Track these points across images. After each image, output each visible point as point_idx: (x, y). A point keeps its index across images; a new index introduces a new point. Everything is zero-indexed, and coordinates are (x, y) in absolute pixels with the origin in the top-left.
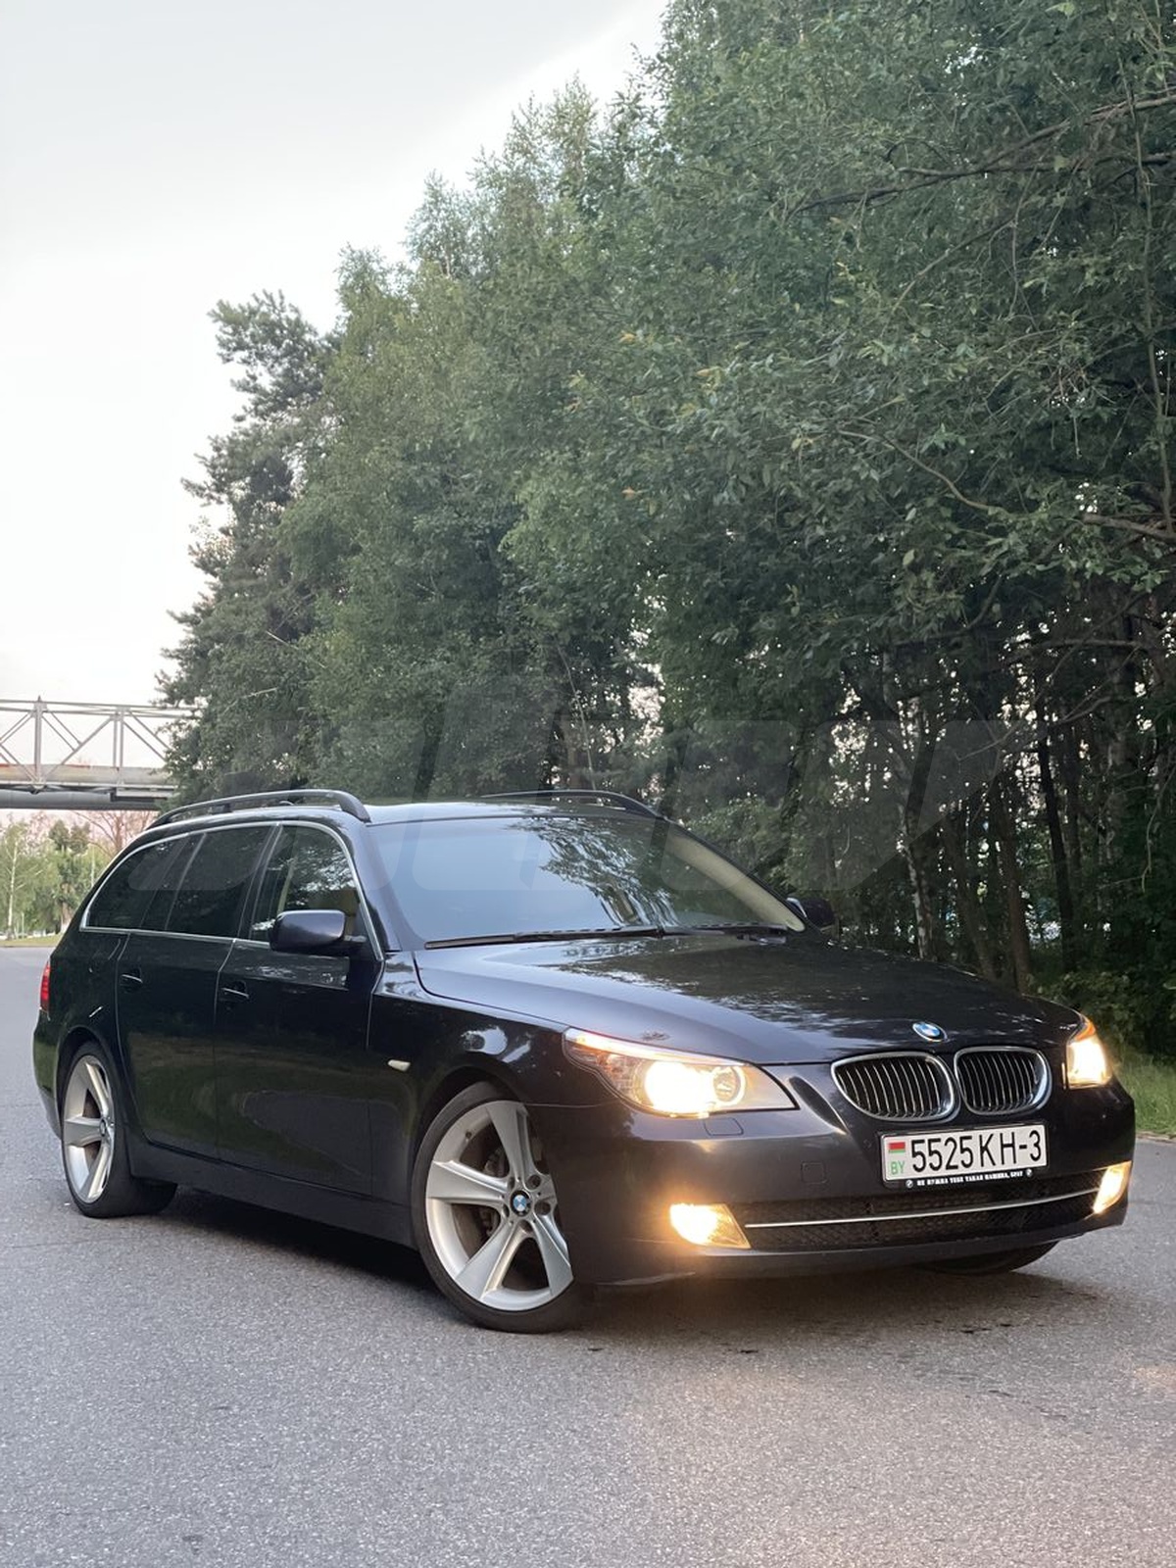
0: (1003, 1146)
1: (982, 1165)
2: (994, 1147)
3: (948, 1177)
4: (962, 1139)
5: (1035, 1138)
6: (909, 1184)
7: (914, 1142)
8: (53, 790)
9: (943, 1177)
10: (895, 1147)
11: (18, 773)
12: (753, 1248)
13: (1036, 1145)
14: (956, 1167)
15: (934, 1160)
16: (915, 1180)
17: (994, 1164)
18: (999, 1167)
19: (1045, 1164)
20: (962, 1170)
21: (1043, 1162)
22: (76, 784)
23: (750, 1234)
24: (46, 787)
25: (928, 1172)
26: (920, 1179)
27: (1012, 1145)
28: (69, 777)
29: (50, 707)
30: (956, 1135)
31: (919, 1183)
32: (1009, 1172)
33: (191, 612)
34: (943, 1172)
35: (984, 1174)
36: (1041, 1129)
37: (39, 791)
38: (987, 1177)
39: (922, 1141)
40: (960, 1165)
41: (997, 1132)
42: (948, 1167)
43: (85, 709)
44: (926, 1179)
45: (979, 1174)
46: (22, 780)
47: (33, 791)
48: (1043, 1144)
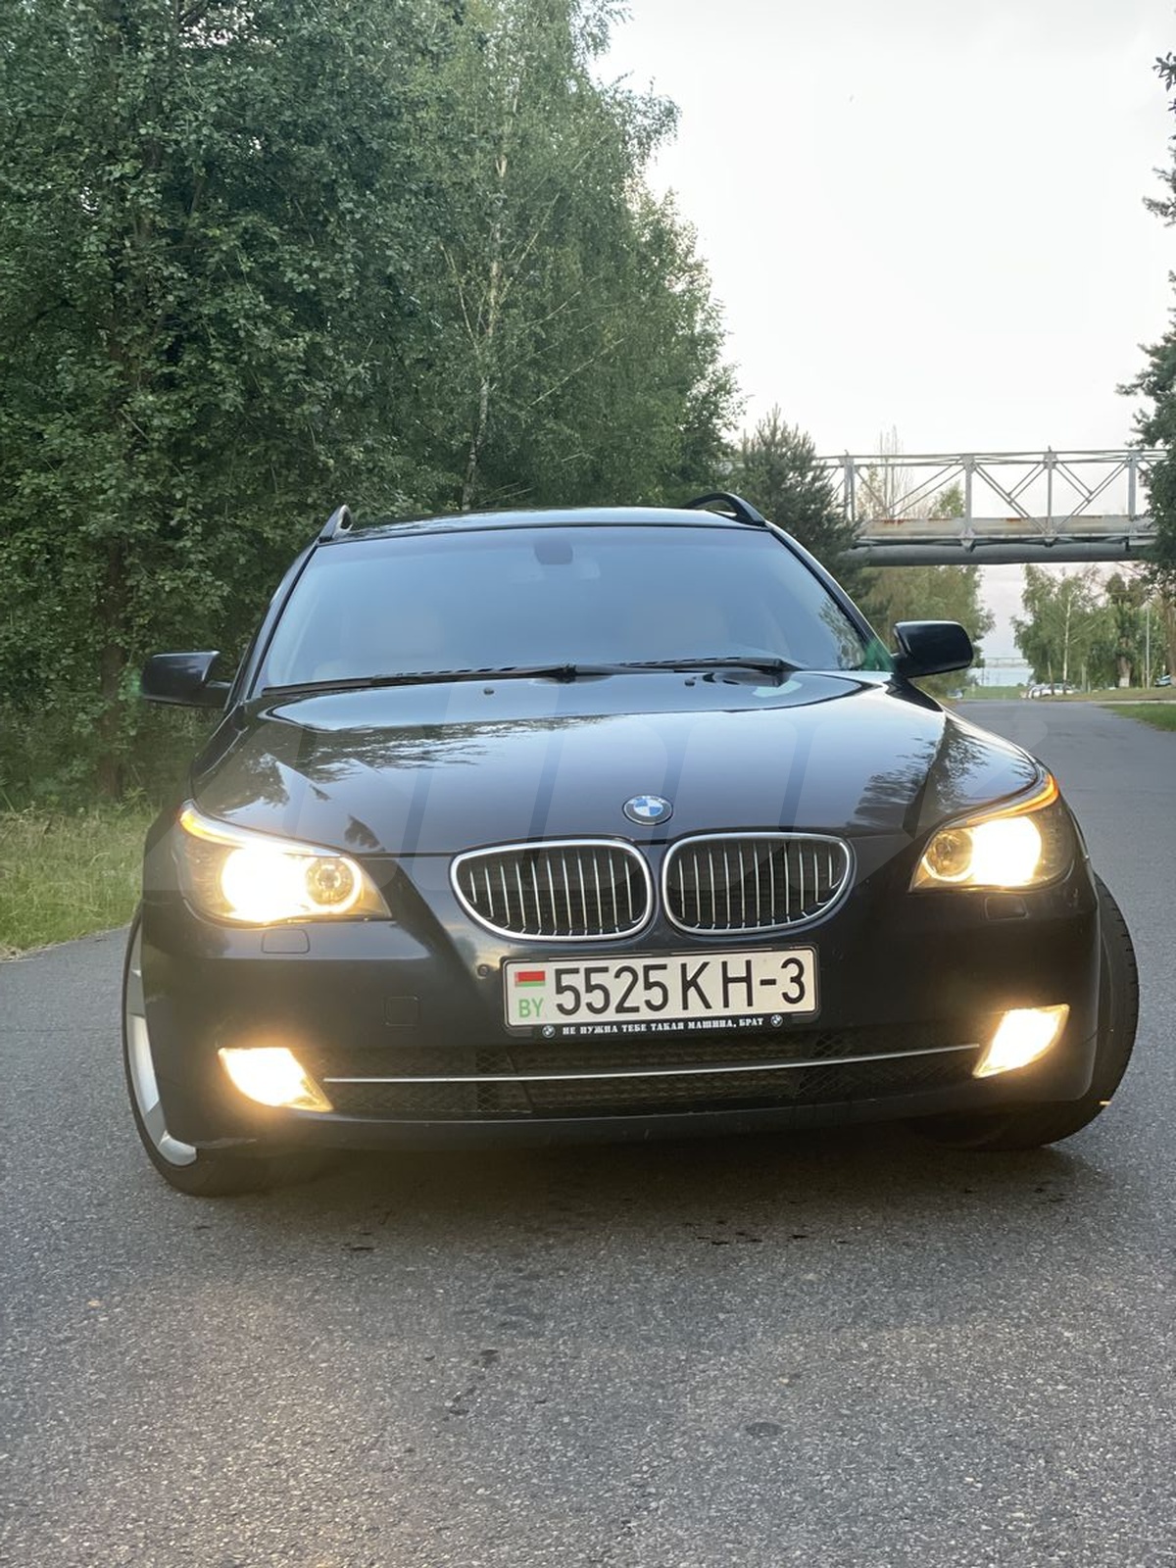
0: (727, 980)
1: (685, 1007)
2: (711, 982)
3: (619, 1024)
4: (647, 969)
5: (793, 970)
6: (548, 1031)
7: (559, 973)
8: (1068, 542)
9: (611, 1024)
10: (523, 977)
11: (1030, 527)
12: (337, 1110)
13: (797, 980)
14: (636, 1010)
15: (598, 999)
16: (558, 1028)
17: (708, 1006)
18: (718, 1009)
19: (812, 1008)
20: (646, 1014)
21: (808, 1004)
22: (1087, 535)
23: (330, 1091)
24: (1057, 539)
25: (584, 1016)
26: (569, 1025)
27: (748, 979)
28: (1078, 529)
29: (1060, 457)
30: (638, 964)
31: (566, 1031)
32: (735, 1019)
33: (1161, 343)
34: (611, 1015)
35: (686, 1021)
36: (807, 957)
37: (1051, 545)
38: (691, 1025)
39: (576, 971)
40: (644, 1008)
41: (715, 961)
42: (620, 1009)
43: (1096, 457)
44: (578, 1026)
45: (677, 1021)
46: (1033, 533)
47: (1046, 544)
48: (809, 979)
